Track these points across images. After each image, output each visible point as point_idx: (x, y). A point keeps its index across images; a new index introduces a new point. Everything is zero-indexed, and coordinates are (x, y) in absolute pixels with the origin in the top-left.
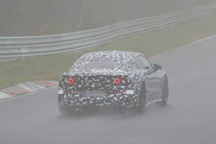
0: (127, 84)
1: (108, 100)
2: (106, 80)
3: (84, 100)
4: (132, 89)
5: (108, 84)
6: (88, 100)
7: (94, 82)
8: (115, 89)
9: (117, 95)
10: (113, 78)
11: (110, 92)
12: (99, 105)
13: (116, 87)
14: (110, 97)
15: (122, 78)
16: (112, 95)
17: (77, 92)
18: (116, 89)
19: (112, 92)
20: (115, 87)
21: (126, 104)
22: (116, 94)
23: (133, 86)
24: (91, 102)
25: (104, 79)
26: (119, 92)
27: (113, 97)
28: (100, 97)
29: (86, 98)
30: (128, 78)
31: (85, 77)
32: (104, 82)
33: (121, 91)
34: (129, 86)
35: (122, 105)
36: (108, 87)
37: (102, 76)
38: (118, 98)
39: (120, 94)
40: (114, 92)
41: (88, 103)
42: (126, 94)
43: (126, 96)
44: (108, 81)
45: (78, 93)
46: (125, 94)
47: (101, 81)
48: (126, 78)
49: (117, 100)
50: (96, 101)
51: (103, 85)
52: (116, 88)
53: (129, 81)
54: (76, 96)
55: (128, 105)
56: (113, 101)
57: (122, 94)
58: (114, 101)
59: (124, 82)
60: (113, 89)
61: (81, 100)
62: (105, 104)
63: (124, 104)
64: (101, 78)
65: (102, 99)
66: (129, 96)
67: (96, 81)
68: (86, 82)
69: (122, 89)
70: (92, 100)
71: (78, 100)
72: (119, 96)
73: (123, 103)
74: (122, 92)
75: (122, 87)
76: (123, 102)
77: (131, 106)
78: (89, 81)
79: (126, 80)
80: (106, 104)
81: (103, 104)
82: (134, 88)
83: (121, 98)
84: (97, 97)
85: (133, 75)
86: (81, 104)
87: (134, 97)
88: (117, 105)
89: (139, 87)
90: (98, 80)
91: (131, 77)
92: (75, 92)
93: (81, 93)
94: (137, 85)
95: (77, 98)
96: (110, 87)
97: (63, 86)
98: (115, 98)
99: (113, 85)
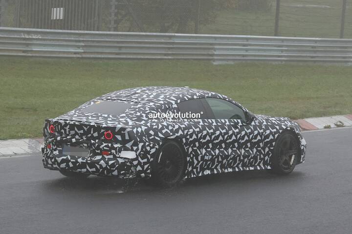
0: (124, 142)
1: (93, 164)
2: (92, 132)
3: (63, 161)
4: (132, 150)
5: (94, 139)
6: (66, 161)
7: (76, 133)
8: (103, 148)
9: (107, 157)
10: (102, 131)
11: (97, 151)
12: (80, 170)
13: (107, 144)
14: (95, 159)
15: (116, 131)
16: (98, 157)
17: (56, 147)
18: (105, 148)
19: (99, 151)
20: (105, 144)
21: (119, 172)
22: (105, 156)
23: (136, 144)
24: (71, 165)
25: (89, 131)
26: (109, 153)
27: (100, 160)
28: (83, 159)
29: (65, 158)
30: (126, 132)
31: (66, 125)
32: (90, 135)
33: (113, 151)
34: (127, 145)
35: (113, 173)
36: (94, 144)
37: (86, 126)
38: (107, 163)
39: (111, 157)
40: (103, 152)
41: (68, 165)
42: (122, 158)
43: (120, 161)
44: (96, 135)
45: (58, 149)
46: (119, 157)
47: (86, 133)
48: (122, 132)
49: (104, 165)
50: (77, 164)
51: (89, 139)
52: (105, 146)
53: (127, 138)
54: (54, 153)
55: (124, 174)
56: (98, 166)
57: (115, 157)
58: (101, 166)
59: (119, 137)
60: (101, 147)
61: (59, 160)
62: (87, 169)
63: (115, 173)
64: (86, 129)
65: (85, 161)
66: (127, 160)
67: (79, 132)
68: (68, 133)
69: (115, 149)
70: (72, 162)
71: (56, 161)
72: (110, 159)
73: (114, 170)
74: (115, 154)
75: (116, 146)
76: (114, 169)
77: (131, 176)
78: (71, 131)
79: (123, 136)
80: (89, 169)
81: (85, 170)
82: (138, 149)
83: (111, 163)
84: (79, 158)
85: (144, 128)
86: (59, 166)
87: (135, 163)
88: (106, 173)
89: (151, 148)
90: (82, 132)
91: (137, 131)
92: (54, 148)
93: (61, 149)
94: (147, 144)
95: (55, 157)
96: (97, 144)
97: (46, 136)
98: (102, 162)
99: (103, 141)
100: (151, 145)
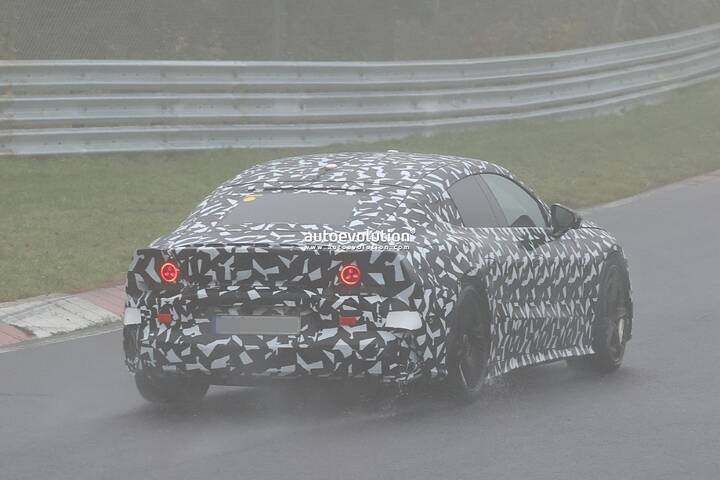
0: (391, 289)
1: (314, 352)
2: (305, 270)
3: (219, 352)
4: (412, 308)
5: (313, 286)
6: (233, 351)
7: (257, 276)
8: (340, 307)
9: (351, 330)
10: (334, 264)
11: (323, 317)
12: (276, 370)
13: (347, 297)
14: (320, 339)
15: (372, 262)
16: (328, 333)
17: (190, 317)
18: (345, 308)
19: (329, 317)
20: (342, 299)
21: (385, 369)
22: (347, 328)
23: (418, 294)
24: (245, 359)
25: (297, 268)
26: (358, 318)
27: (334, 340)
28: (283, 339)
29: (225, 342)
30: (396, 263)
31: (224, 256)
32: (298, 278)
33: (368, 314)
34: (399, 297)
35: (371, 371)
36: (315, 300)
37: (288, 254)
38: (355, 345)
39: (363, 328)
40: (340, 319)
41: (235, 360)
42: (388, 329)
43: (387, 337)
44: (316, 275)
45: (198, 321)
46: (385, 329)
47: (286, 274)
48: (387, 264)
49: (347, 351)
50: (267, 356)
51: (295, 291)
52: (346, 303)
53: (399, 277)
54: (187, 332)
55: (396, 372)
56: (331, 356)
57: (372, 330)
58: (338, 354)
59: (379, 278)
60: (335, 306)
61: (208, 349)
62: (299, 367)
63: (377, 369)
64: (287, 262)
65: (290, 345)
66: (400, 336)
67: (265, 272)
68: (228, 276)
69: (371, 308)
70: (250, 353)
71: (196, 352)
72: (360, 336)
73: (375, 362)
74: (372, 320)
75: (372, 300)
76: (375, 359)
77: (411, 376)
78: (239, 273)
79: (389, 273)
80: (305, 366)
81: (292, 368)
82: (423, 303)
83: (364, 343)
84: (270, 338)
85: (424, 251)
86: (208, 367)
87: (421, 340)
88: (350, 371)
89: (446, 301)
90: (275, 270)
91: (414, 260)
92: (184, 319)
93: (206, 320)
94: (438, 290)
95: (190, 342)
96: (323, 300)
97: (140, 292)
98: (341, 343)
99: (336, 289)
100: (445, 295)
